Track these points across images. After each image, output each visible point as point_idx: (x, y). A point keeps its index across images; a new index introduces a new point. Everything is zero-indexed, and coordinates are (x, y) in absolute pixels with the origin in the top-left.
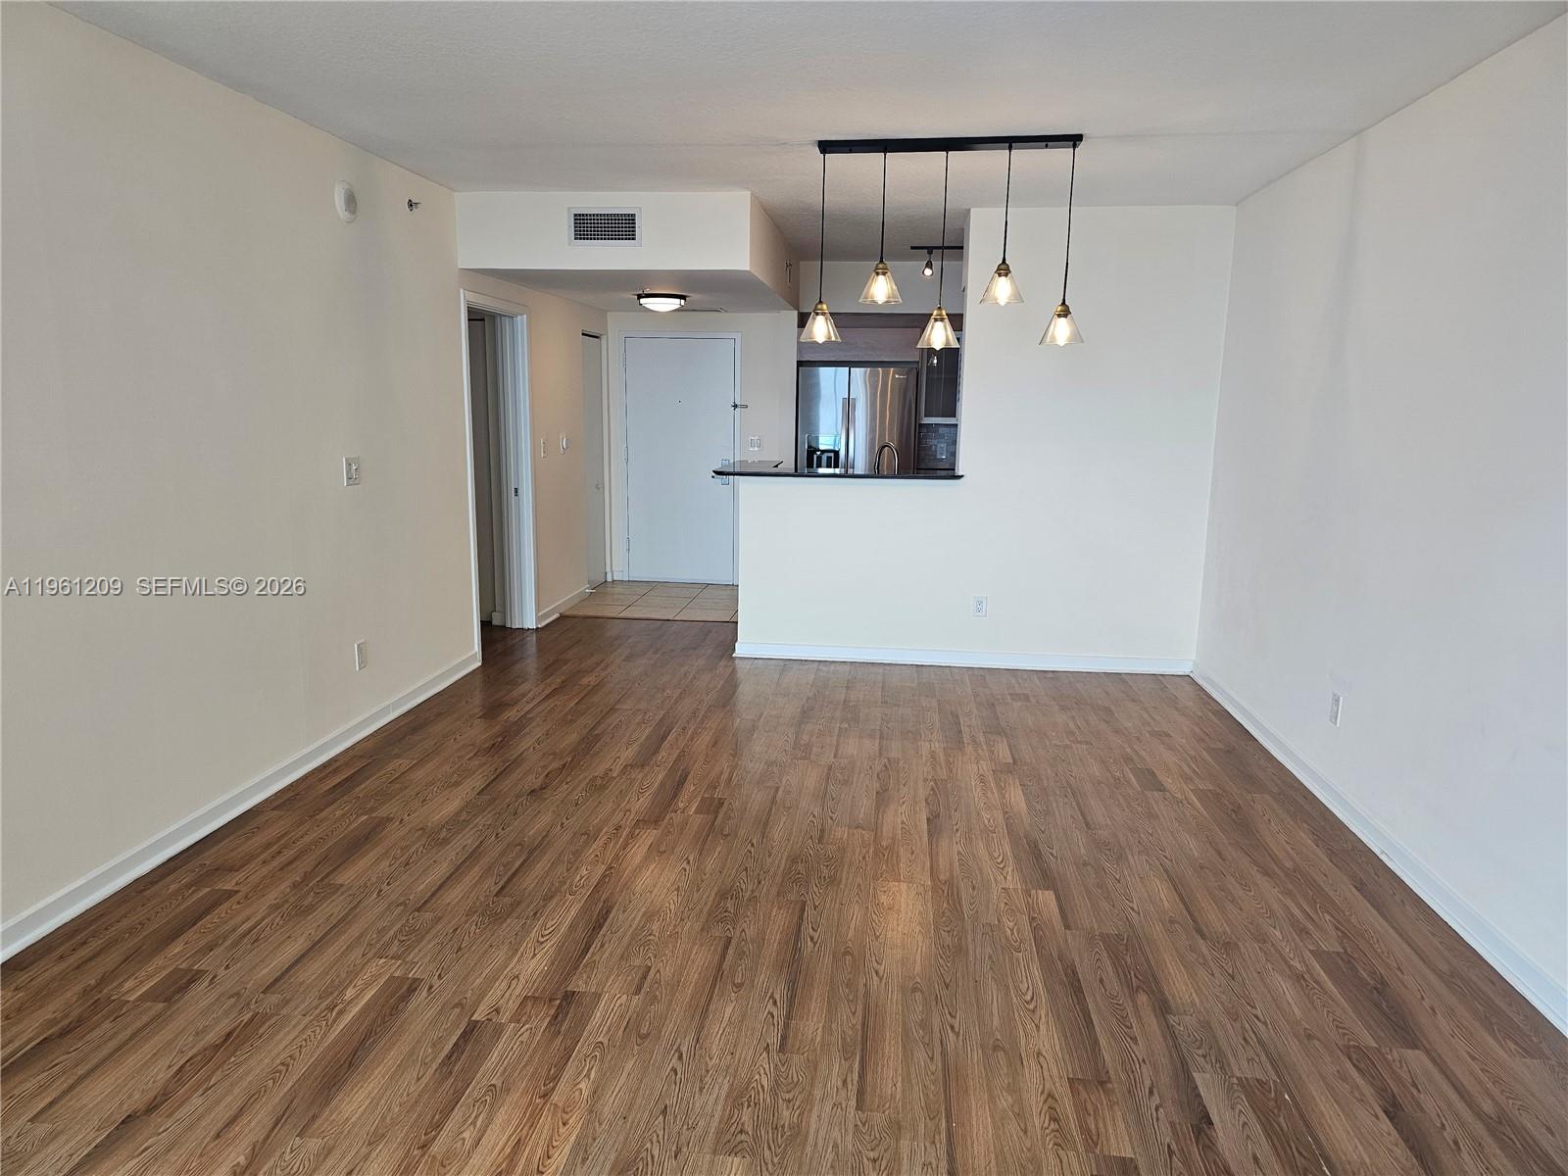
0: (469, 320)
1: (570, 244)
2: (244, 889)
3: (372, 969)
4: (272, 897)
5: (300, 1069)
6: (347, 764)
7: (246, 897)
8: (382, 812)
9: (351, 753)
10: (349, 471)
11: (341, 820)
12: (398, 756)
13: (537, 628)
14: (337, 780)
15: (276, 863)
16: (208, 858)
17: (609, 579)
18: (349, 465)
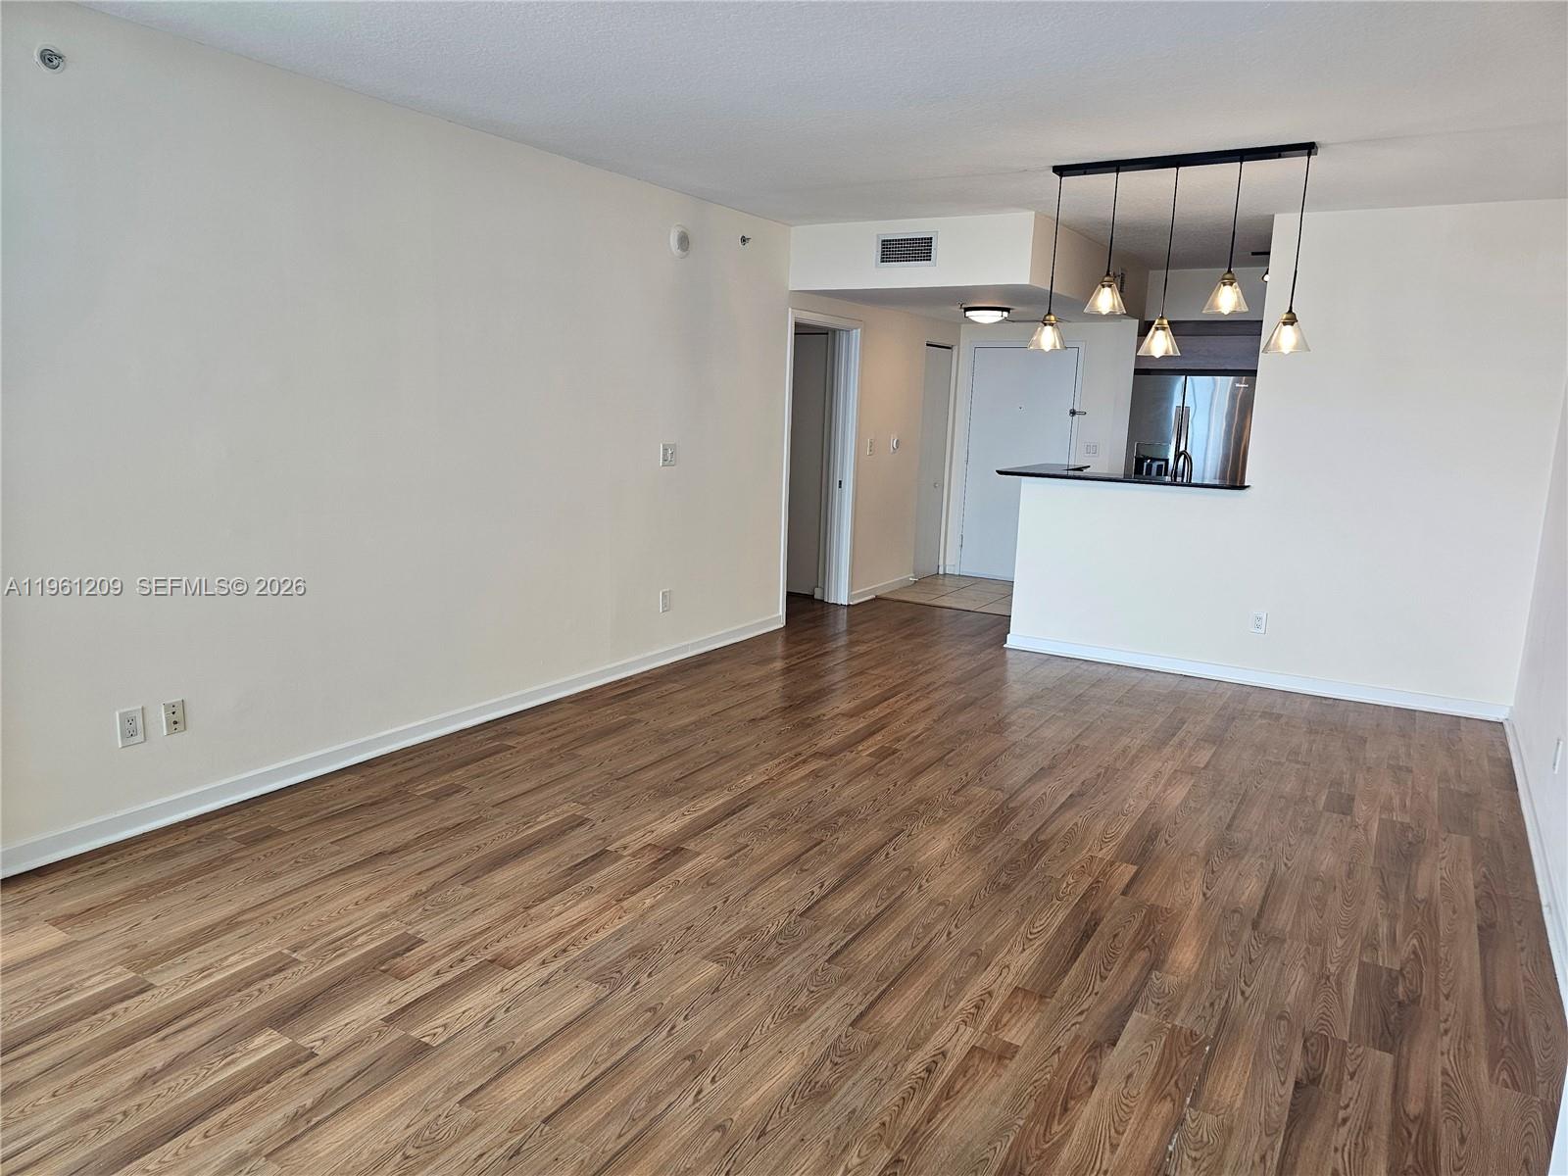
0: (795, 334)
1: (876, 266)
2: (520, 747)
3: (565, 807)
4: (534, 753)
5: (487, 850)
6: (636, 682)
7: (518, 752)
8: (637, 716)
9: (647, 674)
10: (664, 455)
11: (608, 716)
12: (676, 681)
13: (849, 605)
14: (624, 690)
15: (548, 735)
16: (509, 726)
17: (941, 572)
18: (665, 450)
